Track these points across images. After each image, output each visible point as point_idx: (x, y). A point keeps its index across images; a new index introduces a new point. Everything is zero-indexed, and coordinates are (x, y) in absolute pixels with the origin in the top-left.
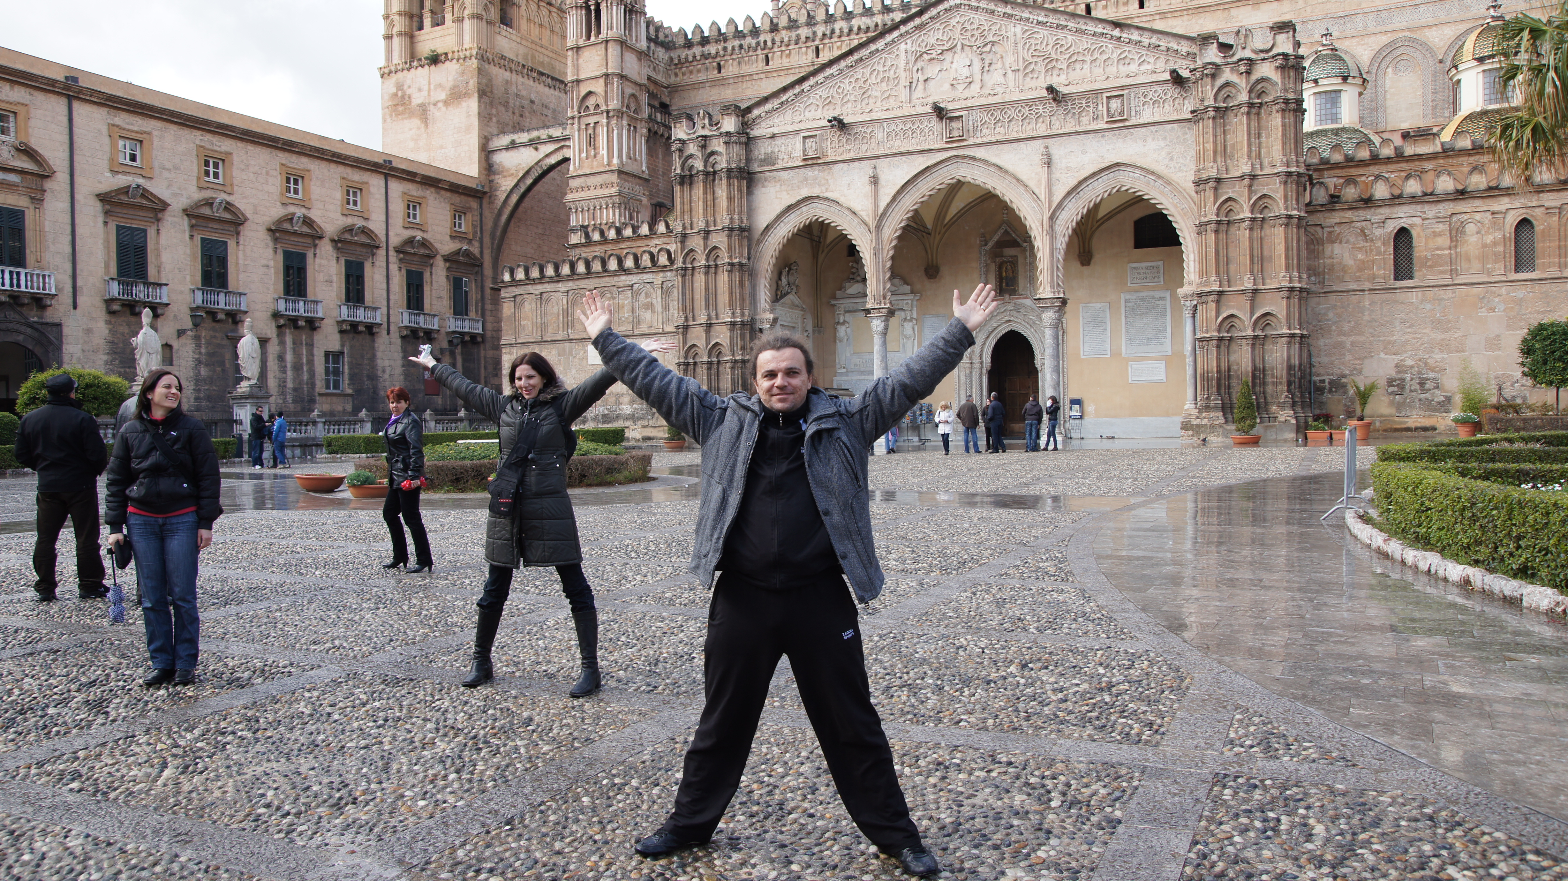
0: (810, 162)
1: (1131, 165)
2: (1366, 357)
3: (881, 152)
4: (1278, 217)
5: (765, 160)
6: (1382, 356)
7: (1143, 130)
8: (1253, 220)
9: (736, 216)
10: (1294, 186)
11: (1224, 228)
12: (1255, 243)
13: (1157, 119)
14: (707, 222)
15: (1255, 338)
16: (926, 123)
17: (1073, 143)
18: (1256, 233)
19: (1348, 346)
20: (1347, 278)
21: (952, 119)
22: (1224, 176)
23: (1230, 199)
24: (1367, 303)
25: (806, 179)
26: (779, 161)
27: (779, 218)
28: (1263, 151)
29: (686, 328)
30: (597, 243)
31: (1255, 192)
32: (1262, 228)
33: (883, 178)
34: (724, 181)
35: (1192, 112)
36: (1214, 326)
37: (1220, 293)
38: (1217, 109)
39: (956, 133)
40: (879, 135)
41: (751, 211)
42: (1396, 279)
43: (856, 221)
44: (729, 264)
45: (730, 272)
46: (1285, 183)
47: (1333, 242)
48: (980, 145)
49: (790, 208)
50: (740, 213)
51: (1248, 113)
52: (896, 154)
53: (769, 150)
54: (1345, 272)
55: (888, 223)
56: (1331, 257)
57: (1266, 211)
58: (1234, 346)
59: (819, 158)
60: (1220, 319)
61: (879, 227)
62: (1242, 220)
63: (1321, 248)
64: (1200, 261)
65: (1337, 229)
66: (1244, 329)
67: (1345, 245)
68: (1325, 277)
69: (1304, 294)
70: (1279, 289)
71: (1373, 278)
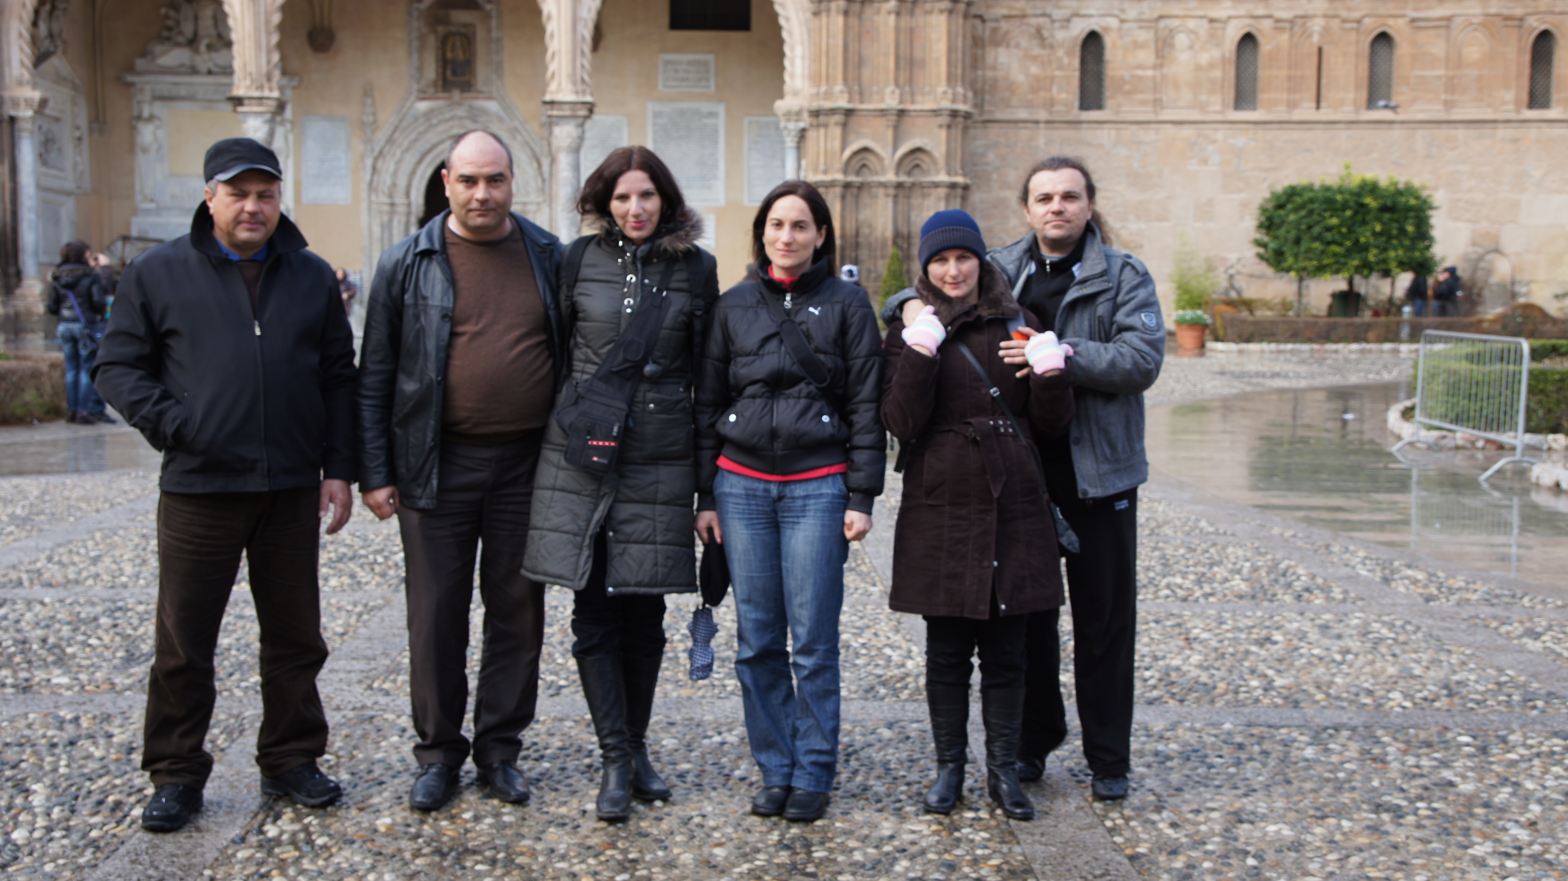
12: (902, 36)
15: (899, 186)
18: (905, 21)
20: (1015, 101)
24: (1042, 141)
32: (912, 13)
36: (838, 164)
37: (848, 113)
42: (1081, 107)
47: (996, 44)
54: (1013, 92)
56: (994, 68)
58: (865, 197)
60: (848, 153)
63: (980, 52)
64: (815, 59)
65: (1004, 25)
66: (884, 171)
67: (1014, 51)
68: (987, 97)
69: (969, 122)
70: (936, 113)
71: (1050, 104)
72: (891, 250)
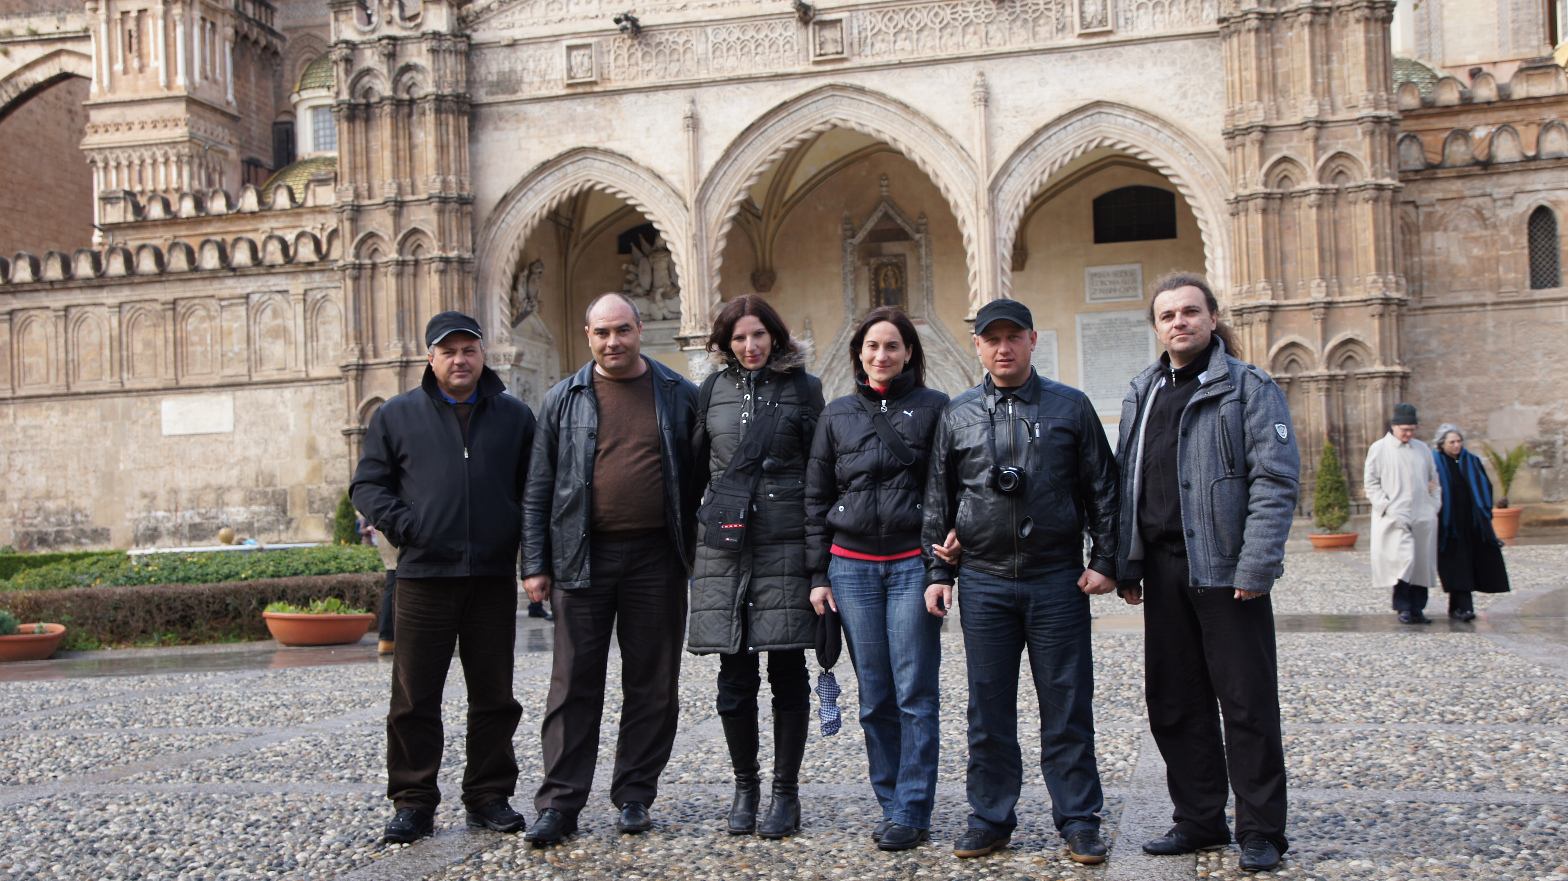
0: (580, 90)
1: (1119, 106)
2: (1491, 410)
3: (703, 76)
4: (1361, 188)
5: (498, 84)
6: (1518, 406)
7: (1138, 49)
8: (1323, 192)
9: (452, 178)
10: (1385, 139)
11: (1275, 204)
12: (1326, 229)
13: (1160, 31)
14: (400, 188)
15: (1331, 379)
16: (779, 30)
17: (1025, 68)
18: (1328, 213)
19: (1463, 391)
20: (1457, 286)
21: (823, 24)
22: (1275, 123)
23: (1285, 159)
24: (1490, 324)
25: (572, 118)
26: (525, 87)
27: (526, 182)
28: (1335, 83)
29: (362, 369)
30: (156, 224)
31: (1324, 149)
32: (1335, 205)
33: (708, 119)
34: (430, 118)
35: (1221, 21)
37: (1273, 309)
38: (1262, 16)
39: (830, 48)
40: (700, 47)
41: (475, 170)
42: (1535, 285)
43: (661, 189)
44: (442, 259)
45: (442, 272)
46: (1372, 133)
47: (1433, 229)
48: (871, 68)
49: (545, 167)
50: (459, 172)
51: (1311, 24)
52: (730, 81)
53: (506, 67)
54: (1454, 276)
55: (716, 196)
56: (1431, 253)
57: (1341, 178)
58: (1296, 394)
59: (595, 83)
60: (1274, 349)
61: (701, 201)
62: (1305, 193)
63: (1414, 238)
64: (1237, 259)
65: (1440, 209)
66: (1314, 365)
67: (1453, 234)
68: (1425, 283)
69: (1404, 309)
70: (1367, 302)
71: (1498, 285)
72: (1326, 443)
